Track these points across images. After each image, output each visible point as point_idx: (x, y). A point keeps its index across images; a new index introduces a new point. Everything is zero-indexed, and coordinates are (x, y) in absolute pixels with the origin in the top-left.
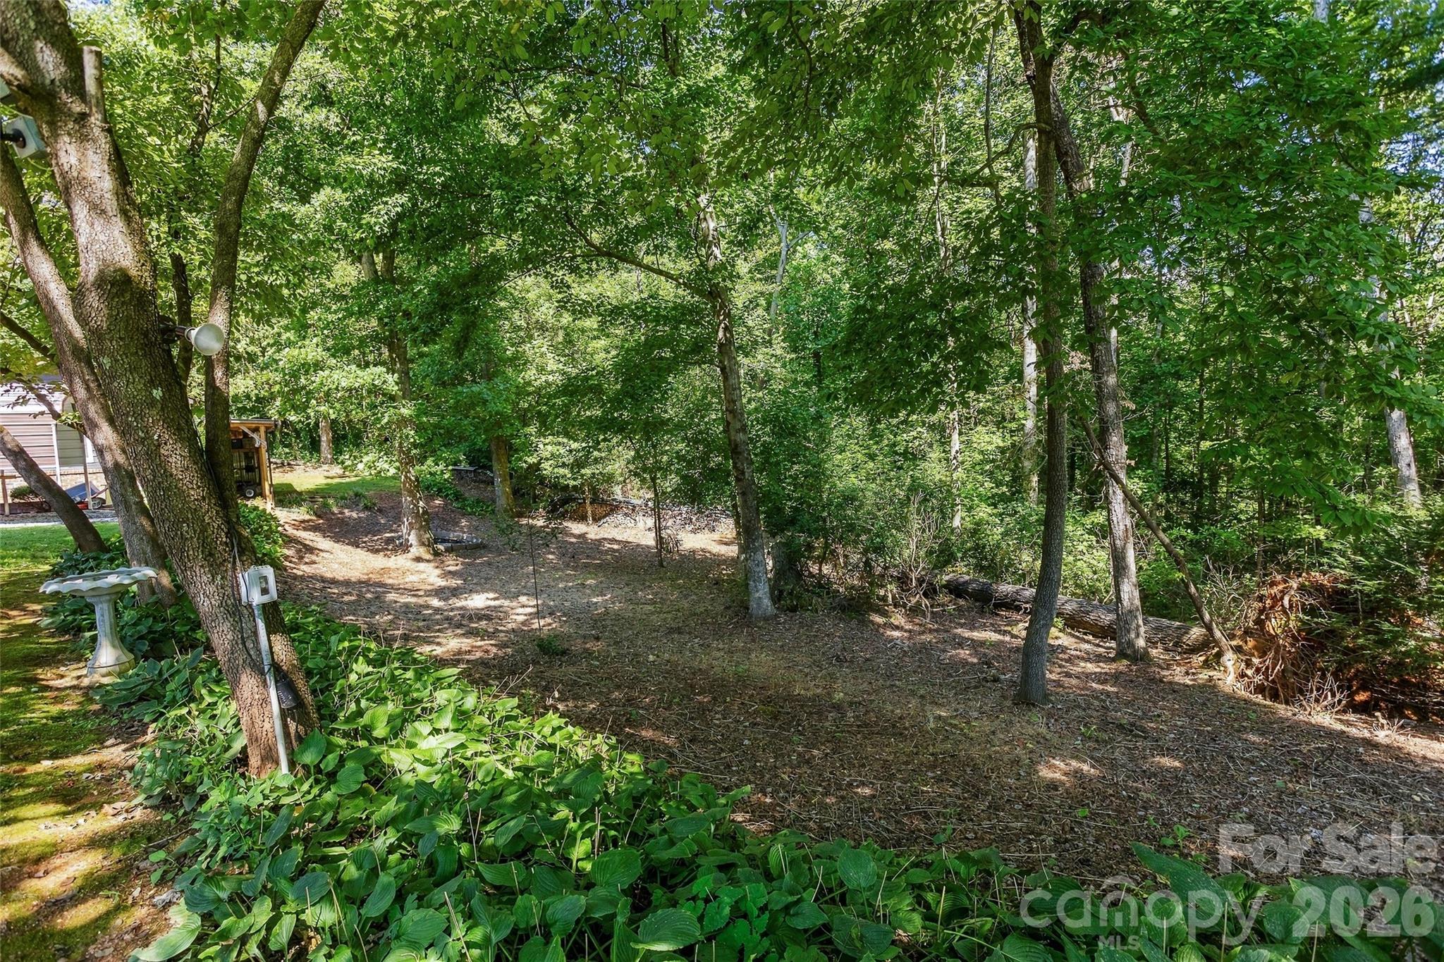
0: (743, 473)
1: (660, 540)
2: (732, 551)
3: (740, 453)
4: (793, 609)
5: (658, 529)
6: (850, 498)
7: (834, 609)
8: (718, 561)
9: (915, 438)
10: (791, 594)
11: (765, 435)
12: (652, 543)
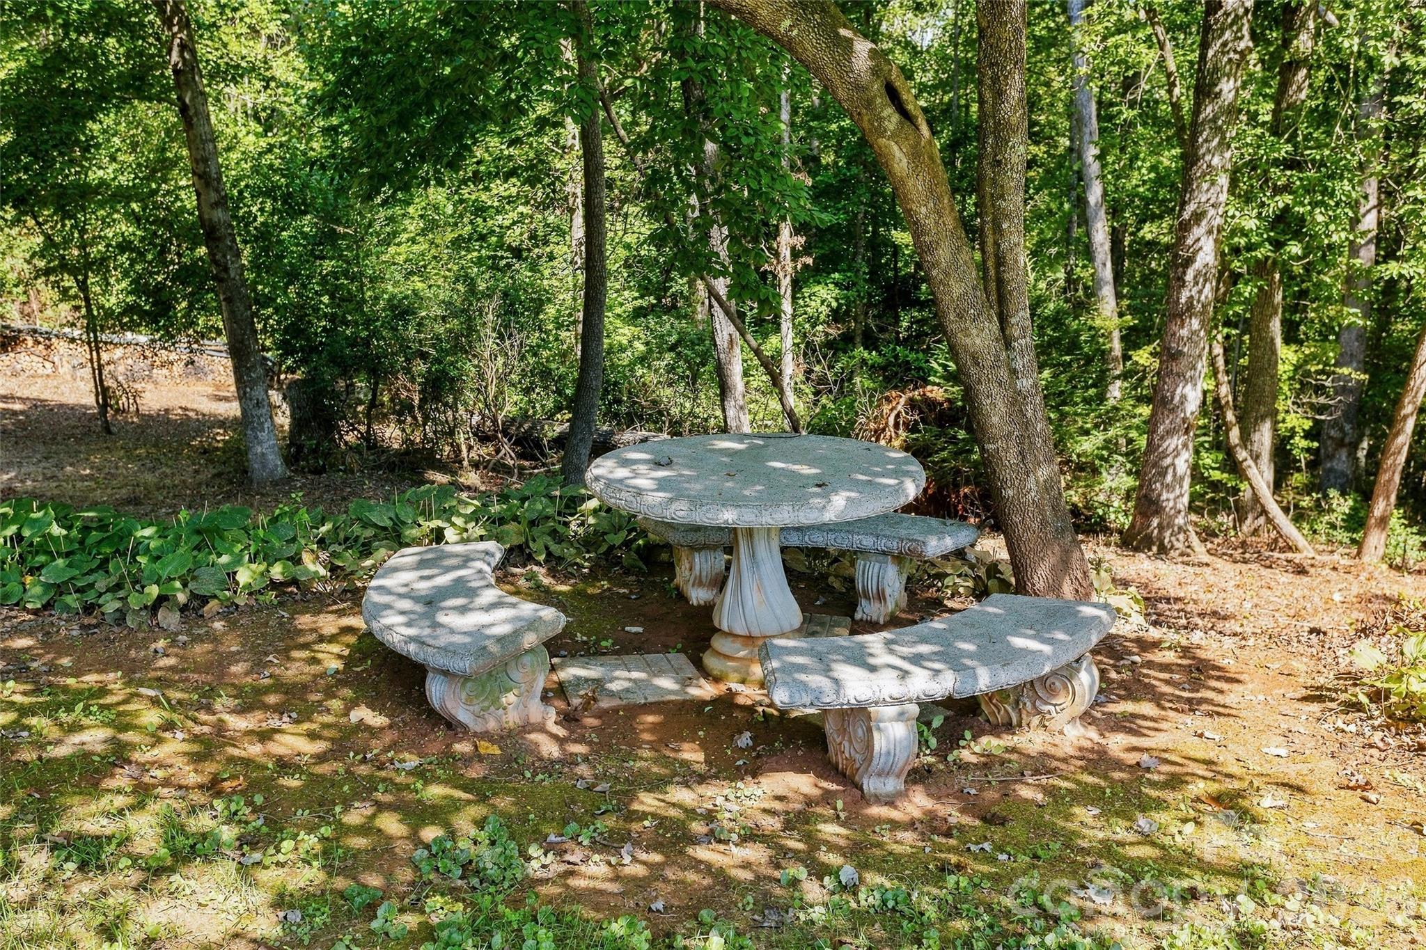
0: (226, 270)
1: (103, 392)
2: (233, 409)
3: (219, 239)
4: (318, 471)
5: (98, 371)
6: (402, 311)
7: (379, 467)
8: (208, 423)
9: (514, 223)
10: (314, 451)
11: (259, 211)
12: (89, 399)
